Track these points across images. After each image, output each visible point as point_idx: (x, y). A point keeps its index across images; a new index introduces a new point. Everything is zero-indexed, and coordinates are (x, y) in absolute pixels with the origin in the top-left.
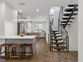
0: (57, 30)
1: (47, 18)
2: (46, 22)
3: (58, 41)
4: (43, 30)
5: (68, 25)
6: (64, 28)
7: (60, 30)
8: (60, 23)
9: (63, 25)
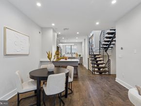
0: (98, 53)
1: (85, 39)
2: (81, 43)
3: (100, 66)
4: (79, 54)
5: (110, 48)
6: (106, 51)
7: (102, 53)
8: (101, 46)
9: (105, 48)
